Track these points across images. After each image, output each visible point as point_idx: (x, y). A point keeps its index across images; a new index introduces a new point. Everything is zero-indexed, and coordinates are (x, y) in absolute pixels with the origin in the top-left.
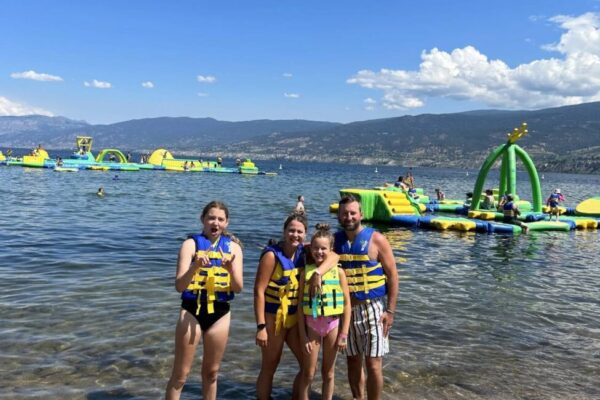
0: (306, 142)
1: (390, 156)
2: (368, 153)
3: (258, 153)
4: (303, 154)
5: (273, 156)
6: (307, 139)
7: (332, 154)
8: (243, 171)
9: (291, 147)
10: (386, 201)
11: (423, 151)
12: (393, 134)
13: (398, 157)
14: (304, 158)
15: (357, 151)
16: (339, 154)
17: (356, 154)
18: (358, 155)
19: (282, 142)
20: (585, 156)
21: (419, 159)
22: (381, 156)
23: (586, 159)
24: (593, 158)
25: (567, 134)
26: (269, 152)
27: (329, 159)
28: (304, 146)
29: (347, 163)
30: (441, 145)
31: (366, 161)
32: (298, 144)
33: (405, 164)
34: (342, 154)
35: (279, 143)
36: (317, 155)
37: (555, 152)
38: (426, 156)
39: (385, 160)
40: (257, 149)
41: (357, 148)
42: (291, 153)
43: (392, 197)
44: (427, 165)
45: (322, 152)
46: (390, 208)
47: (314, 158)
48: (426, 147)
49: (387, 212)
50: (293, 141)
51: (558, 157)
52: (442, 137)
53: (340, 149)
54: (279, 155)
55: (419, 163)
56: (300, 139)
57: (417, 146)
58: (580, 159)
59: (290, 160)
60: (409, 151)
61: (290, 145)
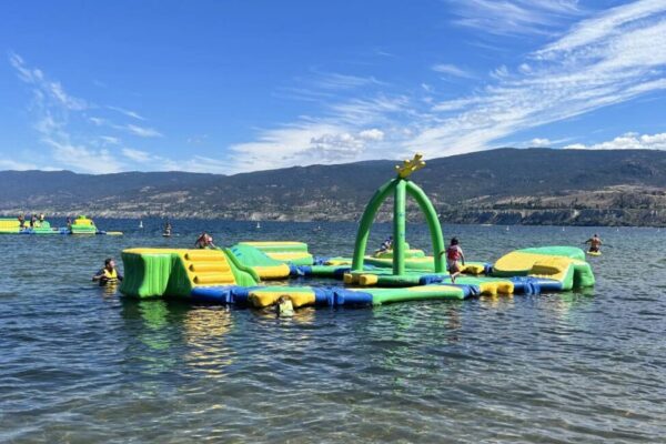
0: (185, 196)
1: (280, 210)
2: (257, 207)
3: (127, 210)
4: (181, 210)
5: (145, 213)
6: (186, 193)
7: (215, 210)
8: (74, 232)
9: (167, 203)
10: (186, 264)
11: (315, 204)
12: (283, 186)
13: (289, 212)
14: (182, 215)
15: (245, 205)
16: (224, 209)
17: (243, 209)
18: (245, 210)
19: (157, 197)
20: (476, 206)
21: (311, 213)
22: (271, 211)
23: (477, 209)
24: (483, 208)
25: (458, 184)
26: (141, 209)
27: (213, 216)
28: (183, 201)
29: (233, 219)
30: (333, 197)
31: (255, 217)
32: (175, 199)
33: (296, 218)
34: (227, 209)
35: (153, 198)
36: (198, 210)
37: (447, 202)
38: (319, 210)
39: (275, 215)
40: (126, 206)
41: (244, 202)
42: (168, 209)
43: (196, 259)
44: (320, 219)
45: (203, 208)
46: (191, 276)
47: (195, 214)
48: (318, 200)
49: (187, 282)
50: (169, 195)
51: (450, 208)
52: (334, 189)
53: (225, 204)
54: (153, 213)
55: (312, 217)
56: (179, 193)
57: (309, 198)
58: (471, 208)
59: (166, 218)
60: (300, 204)
61: (168, 201)
